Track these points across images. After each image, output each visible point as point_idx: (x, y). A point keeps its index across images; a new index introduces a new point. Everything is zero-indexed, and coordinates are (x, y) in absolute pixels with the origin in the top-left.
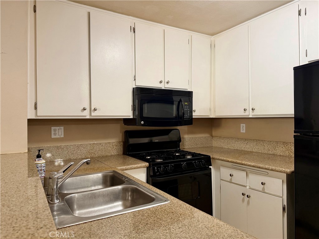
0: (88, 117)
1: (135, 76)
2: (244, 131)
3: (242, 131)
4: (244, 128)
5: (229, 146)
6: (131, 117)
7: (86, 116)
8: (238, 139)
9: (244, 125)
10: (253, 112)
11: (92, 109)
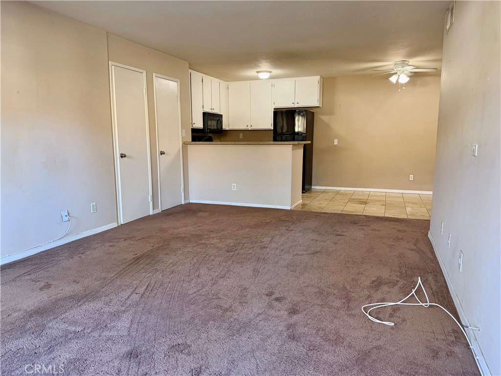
1: (203, 106)
4: (242, 136)
6: (203, 128)
9: (242, 134)
10: (251, 127)
11: (193, 123)
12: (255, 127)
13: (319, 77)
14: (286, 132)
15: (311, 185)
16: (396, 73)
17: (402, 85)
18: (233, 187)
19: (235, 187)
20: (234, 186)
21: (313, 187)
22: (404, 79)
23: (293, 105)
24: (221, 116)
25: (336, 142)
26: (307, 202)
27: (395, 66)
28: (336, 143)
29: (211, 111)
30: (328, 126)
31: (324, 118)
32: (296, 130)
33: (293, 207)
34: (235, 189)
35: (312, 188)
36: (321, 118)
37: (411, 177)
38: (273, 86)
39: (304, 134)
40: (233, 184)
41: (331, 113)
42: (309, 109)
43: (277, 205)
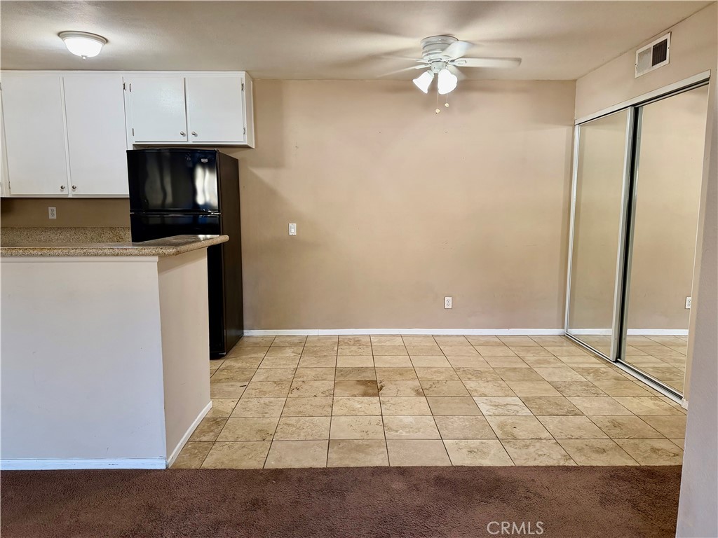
2: (55, 217)
3: (51, 217)
4: (55, 212)
5: (30, 239)
8: (46, 228)
9: (54, 208)
10: (73, 191)
13: (242, 75)
14: (174, 205)
15: (241, 327)
16: (430, 69)
17: (444, 99)
21: (247, 333)
22: (448, 83)
23: (184, 139)
25: (293, 230)
26: (227, 405)
27: (426, 49)
30: (271, 194)
31: (264, 174)
32: (200, 200)
33: (171, 461)
36: (253, 175)
37: (449, 302)
38: (127, 87)
39: (213, 210)
41: (277, 163)
42: (221, 150)
43: (116, 457)
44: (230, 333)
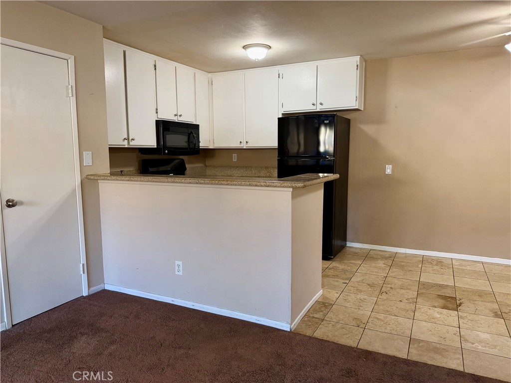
0: (126, 146)
1: (157, 109)
2: (236, 160)
3: (234, 160)
4: (236, 157)
5: (223, 173)
6: (156, 147)
7: (125, 145)
8: (231, 167)
9: (236, 155)
10: (246, 144)
11: (130, 139)
12: (252, 145)
13: (358, 58)
14: (305, 152)
15: (345, 239)
18: (177, 268)
19: (181, 268)
20: (179, 266)
21: (349, 244)
23: (314, 107)
24: (196, 127)
28: (389, 171)
29: (176, 119)
30: (374, 143)
31: (369, 129)
32: (322, 149)
33: (294, 326)
34: (181, 273)
35: (347, 245)
36: (362, 130)
38: (282, 76)
39: (330, 155)
40: (177, 262)
41: (380, 119)
42: (339, 114)
43: (260, 316)
44: (337, 243)
